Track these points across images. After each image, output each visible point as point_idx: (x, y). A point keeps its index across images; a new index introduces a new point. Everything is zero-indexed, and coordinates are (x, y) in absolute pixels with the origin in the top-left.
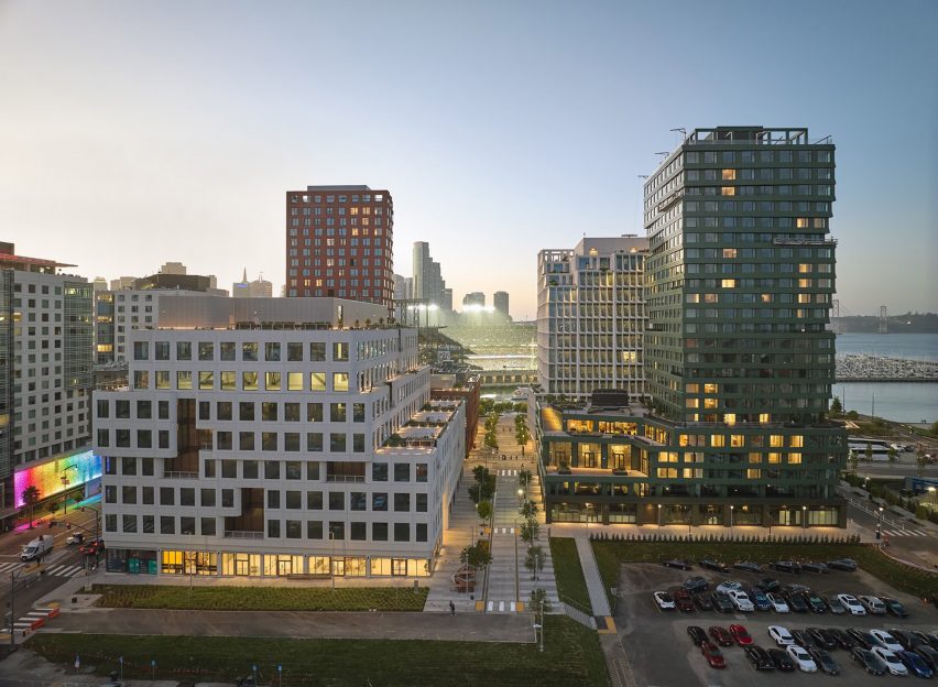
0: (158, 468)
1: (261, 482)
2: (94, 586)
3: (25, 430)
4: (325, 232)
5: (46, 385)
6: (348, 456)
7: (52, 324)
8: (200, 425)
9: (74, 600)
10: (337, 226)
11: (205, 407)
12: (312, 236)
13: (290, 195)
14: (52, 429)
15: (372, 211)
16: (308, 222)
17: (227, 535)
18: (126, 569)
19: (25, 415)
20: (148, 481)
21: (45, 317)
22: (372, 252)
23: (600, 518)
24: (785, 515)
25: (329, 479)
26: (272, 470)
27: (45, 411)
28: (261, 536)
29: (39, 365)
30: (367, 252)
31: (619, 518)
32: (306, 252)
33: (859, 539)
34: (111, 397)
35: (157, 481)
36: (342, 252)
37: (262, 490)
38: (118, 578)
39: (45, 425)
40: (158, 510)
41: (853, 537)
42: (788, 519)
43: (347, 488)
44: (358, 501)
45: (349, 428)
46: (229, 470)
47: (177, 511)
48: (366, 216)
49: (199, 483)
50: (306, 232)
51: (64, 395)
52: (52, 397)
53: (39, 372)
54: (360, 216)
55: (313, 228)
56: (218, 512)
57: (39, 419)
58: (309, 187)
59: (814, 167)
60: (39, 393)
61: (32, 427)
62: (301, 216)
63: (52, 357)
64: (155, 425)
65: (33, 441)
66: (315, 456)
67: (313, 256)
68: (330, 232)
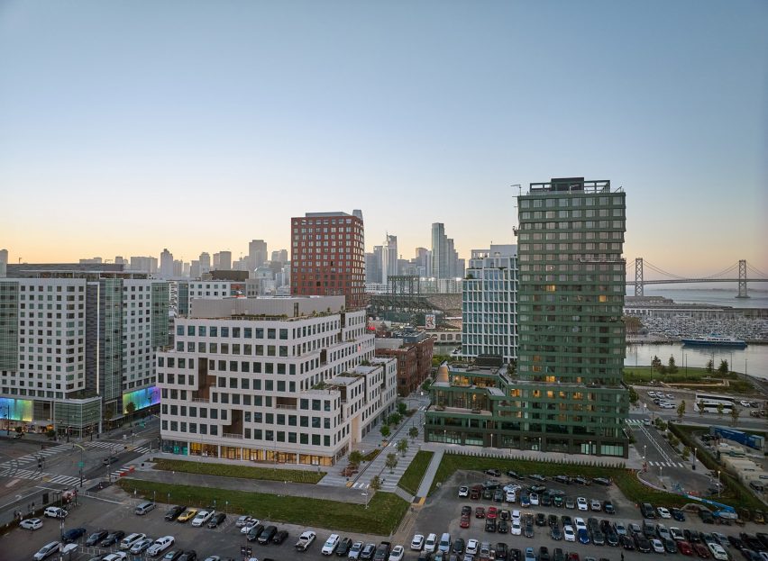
0: (189, 396)
1: (241, 406)
2: (154, 459)
3: (129, 370)
4: (315, 244)
5: (141, 344)
6: (287, 394)
7: (144, 308)
8: (210, 373)
9: (143, 465)
10: (322, 240)
11: (212, 362)
12: (307, 247)
13: (293, 220)
14: (144, 369)
15: (345, 230)
16: (304, 238)
17: (224, 435)
18: (172, 451)
19: (129, 362)
20: (184, 403)
21: (141, 305)
22: (345, 257)
23: (460, 441)
24: (585, 448)
25: (278, 407)
26: (247, 399)
27: (140, 359)
28: (241, 437)
29: (137, 332)
30: (341, 257)
31: (472, 442)
32: (303, 257)
33: (624, 466)
34: (165, 355)
35: (188, 403)
36: (325, 257)
37: (242, 411)
38: (167, 455)
39: (140, 367)
40: (188, 419)
41: (621, 464)
42: (587, 449)
43: (287, 412)
44: (293, 420)
45: (287, 378)
46: (225, 398)
47: (198, 420)
48: (341, 233)
49: (210, 405)
50: (303, 244)
51: (151, 350)
52: (144, 351)
53: (137, 336)
54: (337, 233)
55: (308, 241)
56: (219, 423)
57: (137, 364)
58: (307, 214)
59: (611, 208)
60: (136, 349)
61: (133, 368)
62: (300, 233)
63: (144, 328)
64: (187, 372)
65: (133, 376)
66: (269, 393)
67: (308, 260)
68: (318, 244)
